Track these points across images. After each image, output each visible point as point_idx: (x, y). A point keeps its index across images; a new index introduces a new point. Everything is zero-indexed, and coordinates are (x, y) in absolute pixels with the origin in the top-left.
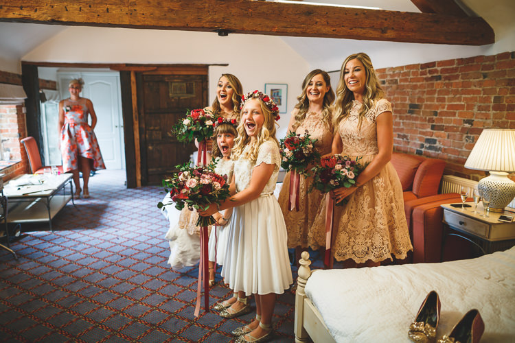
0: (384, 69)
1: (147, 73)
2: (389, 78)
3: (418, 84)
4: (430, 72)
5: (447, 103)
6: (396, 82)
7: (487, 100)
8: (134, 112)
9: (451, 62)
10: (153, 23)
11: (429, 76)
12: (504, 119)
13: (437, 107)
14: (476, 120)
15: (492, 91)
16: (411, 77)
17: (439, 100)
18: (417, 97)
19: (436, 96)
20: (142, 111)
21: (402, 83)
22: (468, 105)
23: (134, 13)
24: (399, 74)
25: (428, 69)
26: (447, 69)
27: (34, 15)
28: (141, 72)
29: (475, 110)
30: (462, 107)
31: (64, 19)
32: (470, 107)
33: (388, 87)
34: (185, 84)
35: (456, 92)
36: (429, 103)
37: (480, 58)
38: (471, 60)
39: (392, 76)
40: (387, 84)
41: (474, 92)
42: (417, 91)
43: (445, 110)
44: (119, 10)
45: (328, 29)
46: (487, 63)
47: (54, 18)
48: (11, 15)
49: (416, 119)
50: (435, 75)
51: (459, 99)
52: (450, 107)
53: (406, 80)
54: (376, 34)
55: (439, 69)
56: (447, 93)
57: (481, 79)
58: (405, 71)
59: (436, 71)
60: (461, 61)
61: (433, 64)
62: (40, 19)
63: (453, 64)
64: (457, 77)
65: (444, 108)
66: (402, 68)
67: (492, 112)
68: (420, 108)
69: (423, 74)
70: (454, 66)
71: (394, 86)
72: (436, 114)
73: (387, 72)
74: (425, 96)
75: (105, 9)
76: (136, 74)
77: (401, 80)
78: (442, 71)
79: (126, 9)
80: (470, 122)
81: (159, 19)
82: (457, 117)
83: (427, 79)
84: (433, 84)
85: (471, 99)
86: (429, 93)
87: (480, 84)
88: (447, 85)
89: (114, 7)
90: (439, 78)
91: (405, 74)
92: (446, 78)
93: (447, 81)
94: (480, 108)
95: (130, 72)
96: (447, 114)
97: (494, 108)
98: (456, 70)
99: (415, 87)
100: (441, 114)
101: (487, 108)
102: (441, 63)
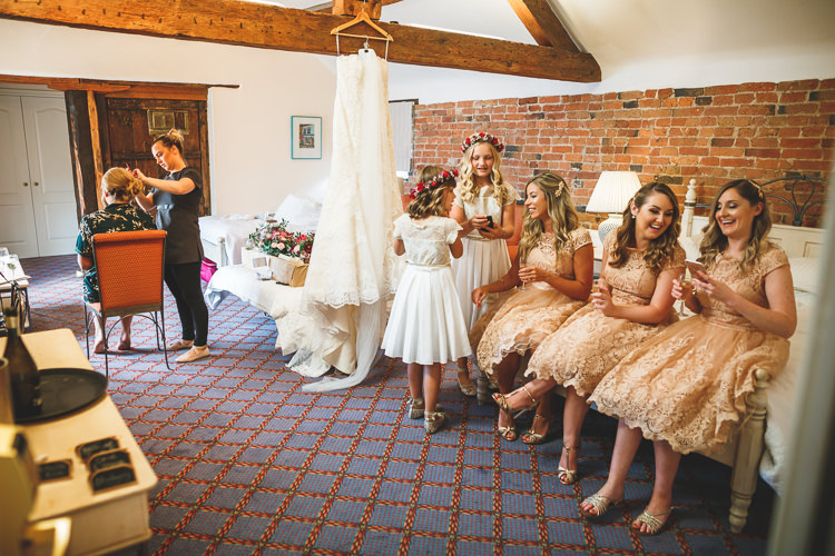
0: (471, 102)
1: (114, 96)
2: (477, 113)
3: (516, 122)
4: (530, 108)
5: (552, 145)
6: (487, 118)
7: (595, 142)
8: (95, 158)
9: (556, 98)
10: (290, 44)
11: (529, 113)
12: (613, 162)
13: (541, 150)
14: (585, 163)
15: (600, 133)
16: (507, 113)
17: (542, 141)
18: (515, 137)
19: (539, 136)
20: (108, 156)
21: (495, 121)
22: (576, 147)
23: (270, 30)
24: (491, 109)
25: (528, 105)
26: (552, 107)
27: (158, 27)
28: (104, 94)
29: (584, 151)
30: (569, 149)
31: (192, 34)
32: (578, 149)
33: (476, 125)
34: (173, 114)
35: (563, 133)
36: (530, 145)
37: (587, 96)
38: (578, 97)
39: (480, 111)
40: (474, 121)
41: (582, 133)
42: (515, 130)
43: (550, 152)
44: (253, 26)
45: (459, 60)
46: (595, 103)
47: (181, 32)
48: (130, 26)
49: (515, 163)
50: (537, 112)
51: (566, 141)
52: (556, 149)
53: (501, 117)
54: (502, 66)
55: (542, 105)
56: (552, 133)
57: (589, 119)
58: (499, 105)
59: (538, 108)
60: (566, 98)
61: (534, 100)
62: (165, 33)
63: (558, 101)
64: (562, 116)
65: (548, 150)
66: (495, 101)
67: (601, 155)
68: (520, 151)
69: (521, 110)
70: (559, 104)
71: (485, 123)
72: (539, 157)
73: (474, 106)
74: (525, 137)
75: (239, 24)
76: (96, 95)
77: (494, 117)
78: (546, 108)
79: (261, 25)
80: (578, 166)
81: (296, 39)
82: (564, 161)
83: (527, 117)
84: (535, 123)
85: (579, 140)
86: (530, 133)
87: (588, 124)
88: (551, 124)
89: (248, 22)
90: (542, 116)
91: (498, 110)
92: (550, 117)
93: (551, 120)
94: (588, 151)
95: (86, 93)
96: (553, 157)
97: (603, 151)
98: (561, 108)
99: (512, 126)
100: (546, 157)
101: (596, 151)
102: (544, 99)
